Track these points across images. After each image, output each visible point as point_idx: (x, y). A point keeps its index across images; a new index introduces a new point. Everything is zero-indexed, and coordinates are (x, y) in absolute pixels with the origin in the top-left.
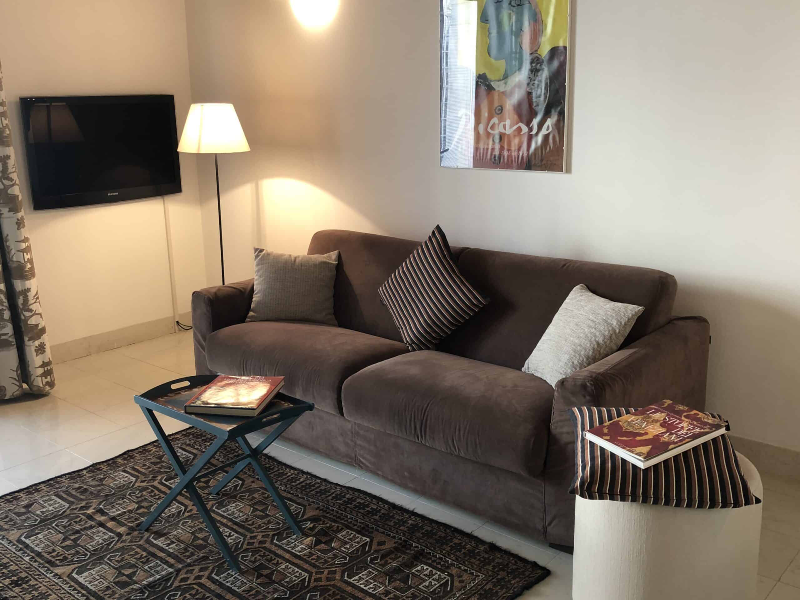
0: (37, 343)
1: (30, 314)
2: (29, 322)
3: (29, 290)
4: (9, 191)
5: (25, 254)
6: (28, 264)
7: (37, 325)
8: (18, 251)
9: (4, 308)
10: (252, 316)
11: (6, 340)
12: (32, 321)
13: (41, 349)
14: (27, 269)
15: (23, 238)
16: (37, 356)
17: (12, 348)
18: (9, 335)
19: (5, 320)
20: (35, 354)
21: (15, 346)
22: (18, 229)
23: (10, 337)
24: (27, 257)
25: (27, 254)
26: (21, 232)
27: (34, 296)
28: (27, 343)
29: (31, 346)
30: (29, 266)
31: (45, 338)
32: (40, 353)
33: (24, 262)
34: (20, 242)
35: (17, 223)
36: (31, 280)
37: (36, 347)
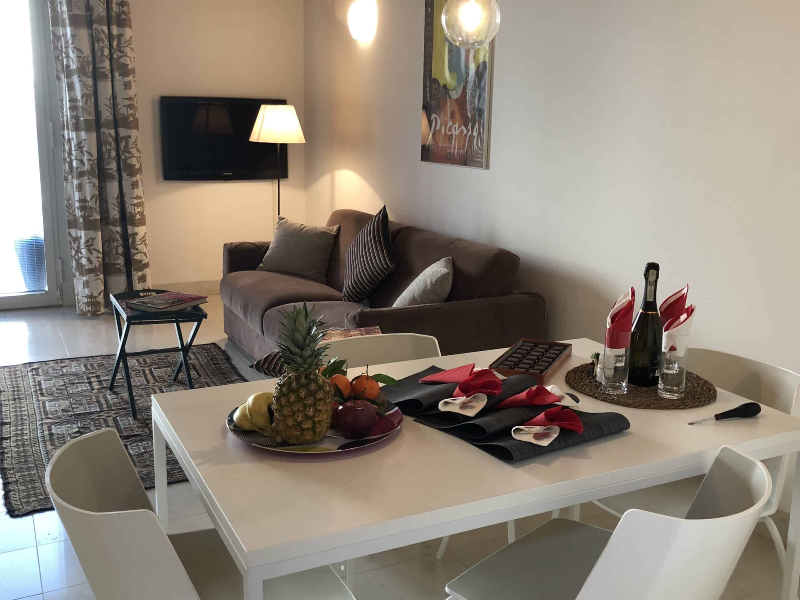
0: (140, 274)
1: (136, 252)
2: (135, 258)
3: (136, 234)
4: (129, 161)
5: (136, 208)
6: (138, 215)
7: (141, 261)
8: (131, 205)
9: (119, 245)
10: (261, 267)
11: (119, 269)
12: (138, 257)
13: (143, 279)
14: (136, 219)
15: (136, 196)
16: (139, 283)
17: (122, 275)
18: (121, 265)
19: (119, 254)
20: (137, 281)
21: (125, 274)
22: (133, 189)
23: (122, 266)
24: (138, 210)
25: (138, 208)
26: (134, 192)
27: (140, 240)
28: (134, 273)
29: (136, 275)
30: (138, 216)
31: (147, 271)
32: (142, 282)
33: (134, 213)
34: (133, 198)
35: (132, 185)
36: (139, 228)
37: (139, 276)
